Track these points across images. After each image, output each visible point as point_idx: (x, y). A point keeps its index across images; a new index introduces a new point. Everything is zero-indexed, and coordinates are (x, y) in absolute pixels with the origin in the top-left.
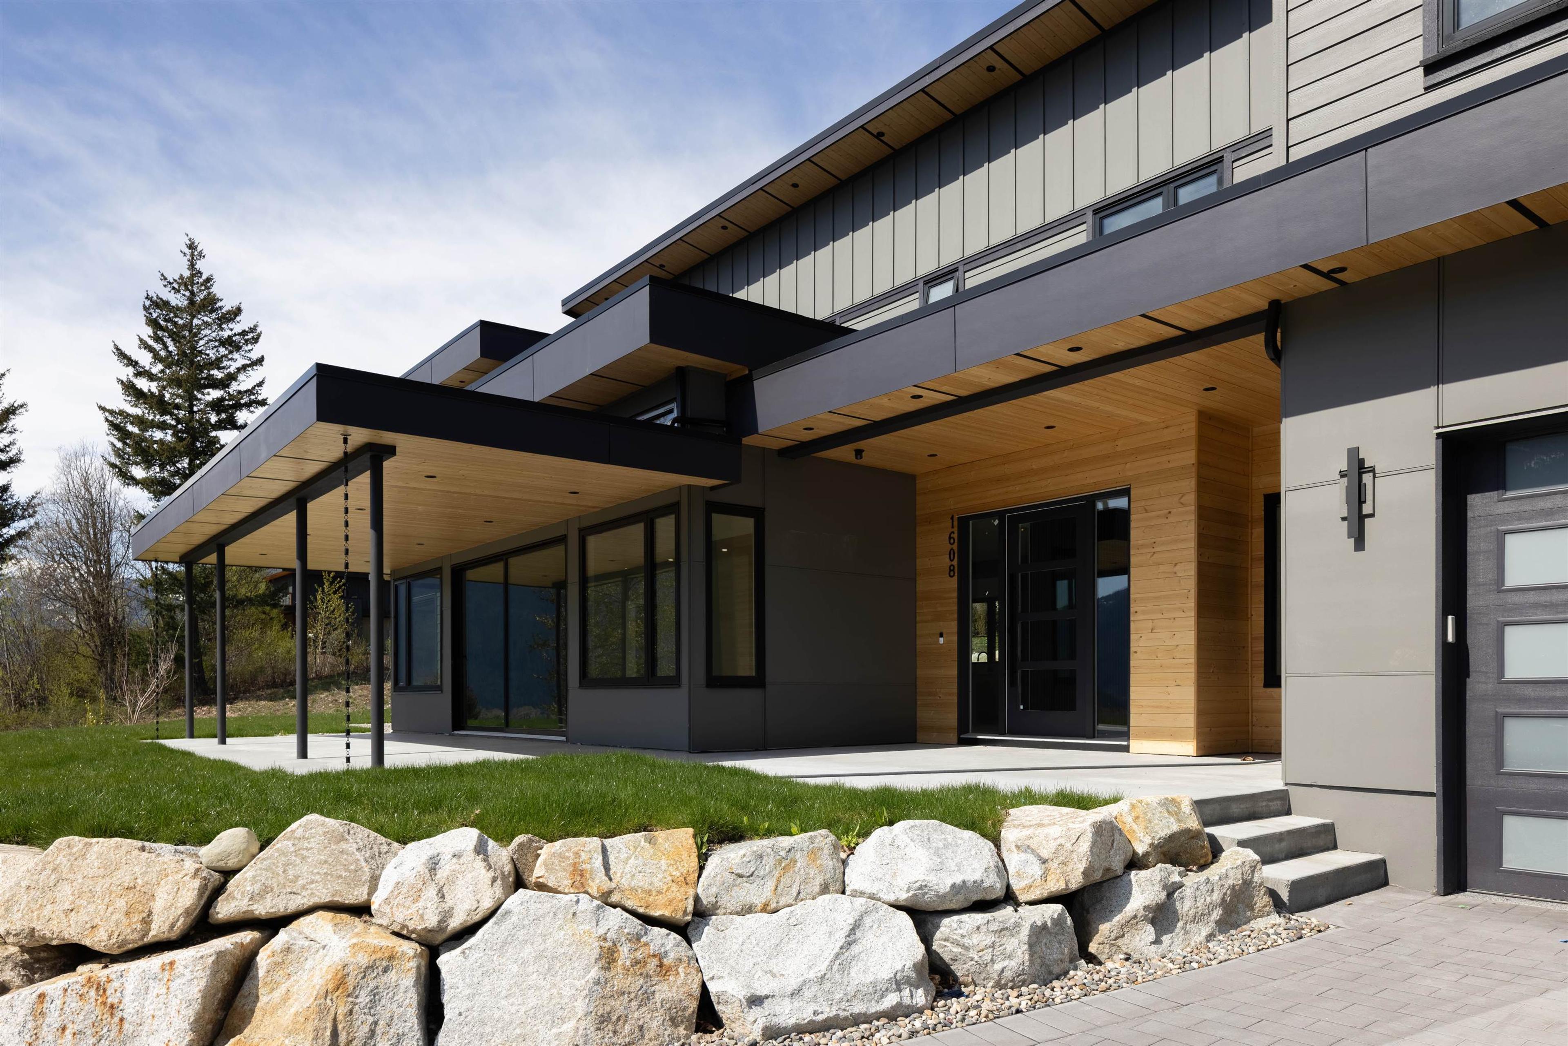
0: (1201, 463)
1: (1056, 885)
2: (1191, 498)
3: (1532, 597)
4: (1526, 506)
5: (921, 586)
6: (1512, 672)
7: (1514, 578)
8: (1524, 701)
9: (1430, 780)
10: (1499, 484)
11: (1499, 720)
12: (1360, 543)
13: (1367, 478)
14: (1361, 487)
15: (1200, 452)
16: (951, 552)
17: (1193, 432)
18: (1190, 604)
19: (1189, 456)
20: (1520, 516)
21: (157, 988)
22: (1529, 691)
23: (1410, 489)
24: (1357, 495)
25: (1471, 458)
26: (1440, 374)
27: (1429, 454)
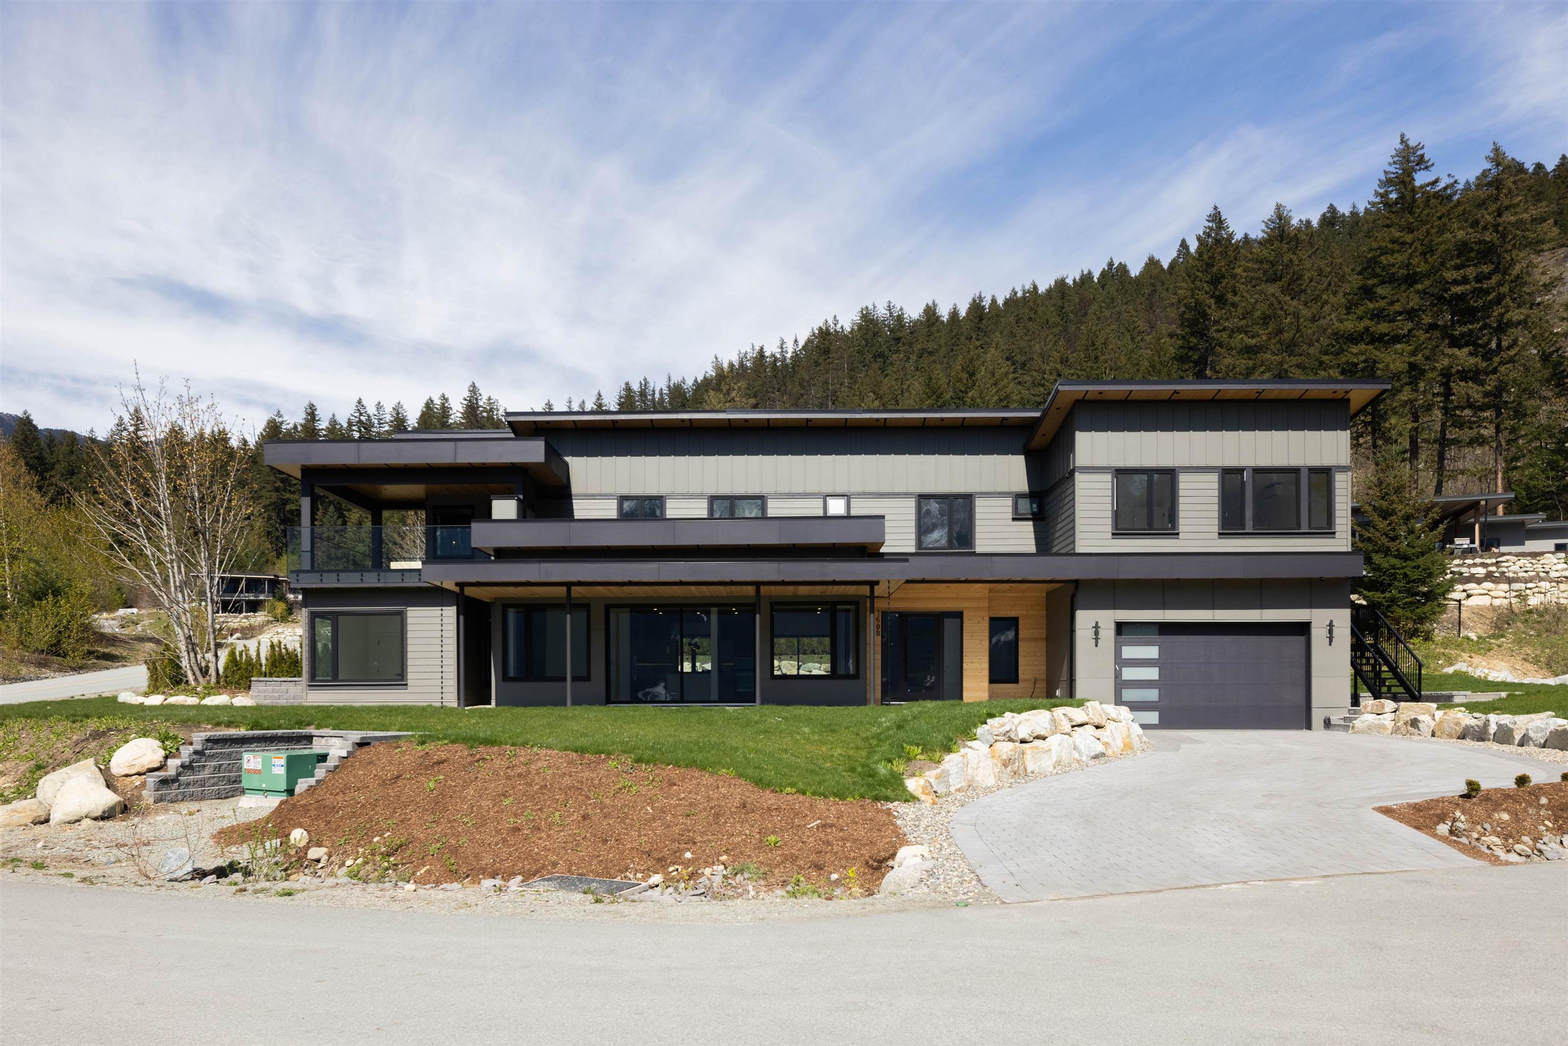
0: (989, 606)
2: (986, 618)
4: (1130, 640)
6: (1127, 678)
7: (1128, 656)
8: (1129, 684)
10: (1126, 634)
11: (1121, 688)
12: (1097, 646)
13: (1099, 629)
14: (1098, 632)
15: (988, 603)
17: (987, 596)
18: (986, 654)
19: (986, 604)
20: (1129, 642)
22: (1129, 682)
23: (1108, 633)
24: (1096, 633)
25: (1121, 628)
26: (1115, 607)
27: (1113, 626)
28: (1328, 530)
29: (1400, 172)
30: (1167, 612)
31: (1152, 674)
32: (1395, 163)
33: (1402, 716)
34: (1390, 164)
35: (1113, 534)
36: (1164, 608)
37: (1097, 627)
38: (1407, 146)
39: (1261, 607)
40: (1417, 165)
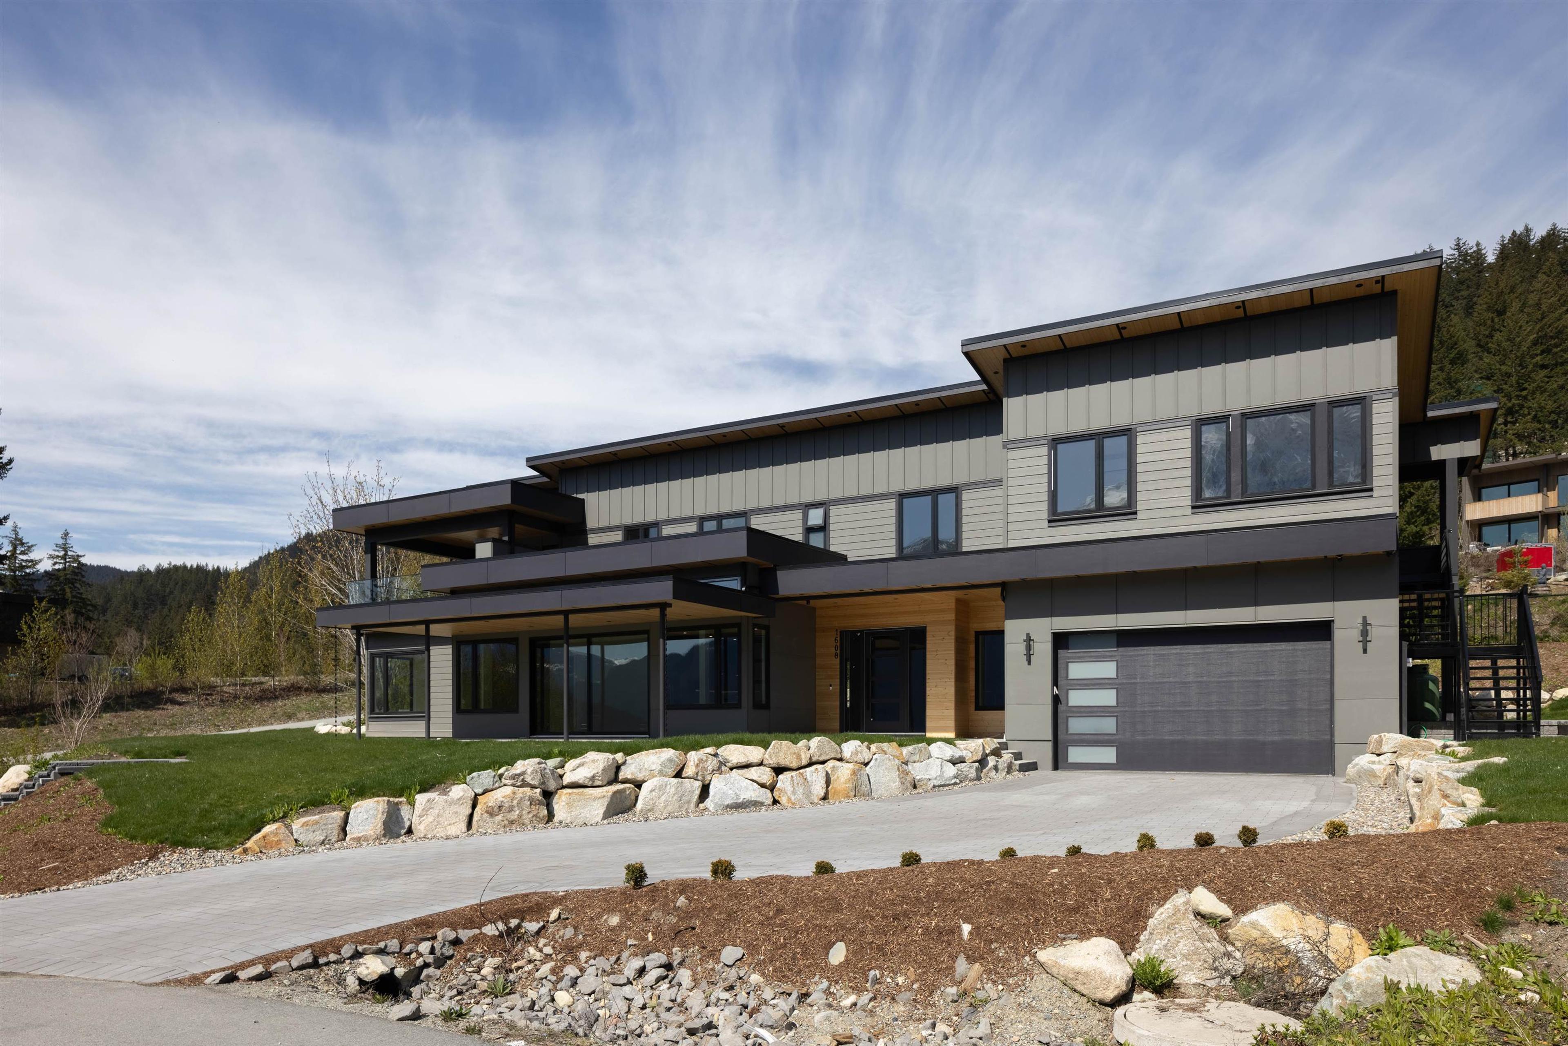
0: (957, 619)
1: (975, 759)
2: (953, 633)
3: (1075, 682)
4: (1074, 655)
5: (819, 661)
6: (1070, 704)
7: (1071, 676)
8: (1074, 712)
9: (1050, 737)
10: (1067, 648)
11: (1067, 717)
12: (1029, 663)
13: (1032, 643)
14: (1030, 646)
15: (956, 615)
16: (836, 647)
17: (954, 607)
18: (953, 676)
19: (952, 616)
20: (1072, 658)
21: (815, 774)
22: (1075, 710)
23: (1044, 648)
24: (1029, 648)
25: (1061, 641)
26: (1050, 613)
27: (1049, 638)
28: (1364, 488)
30: (1121, 616)
31: (1108, 697)
35: (1050, 521)
36: (1117, 612)
37: (1029, 640)
39: (1256, 603)
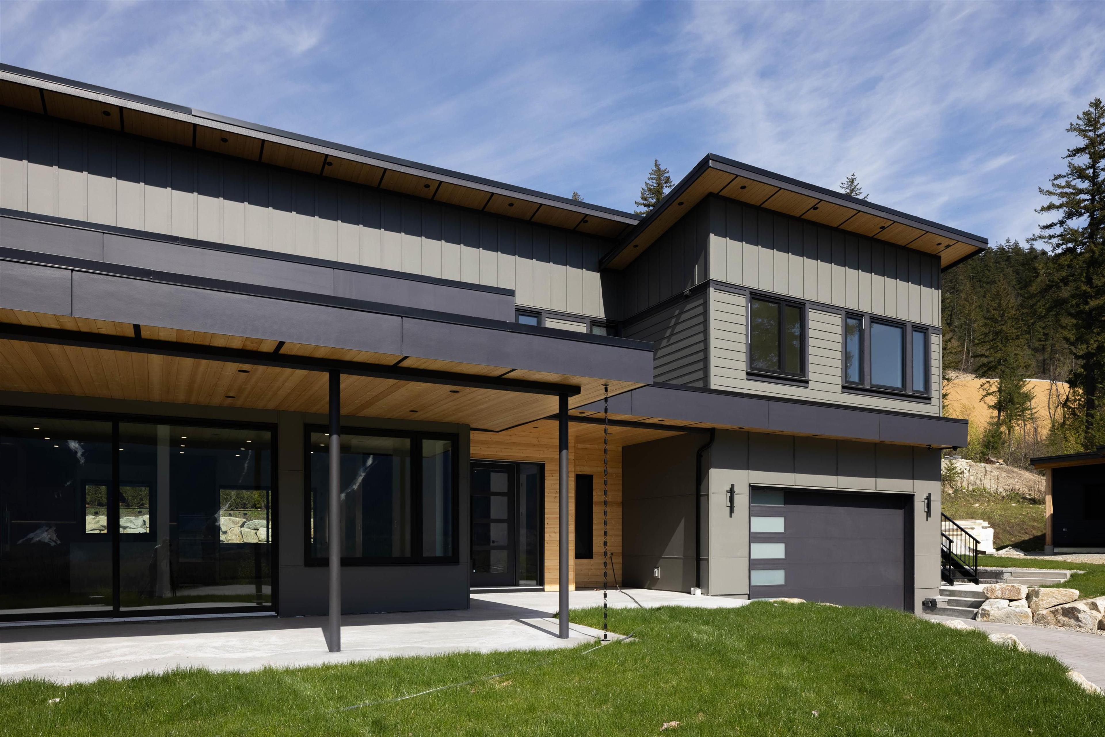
12: (731, 515)
23: (742, 500)
24: (731, 499)
26: (748, 467)
27: (747, 491)
28: (927, 396)
29: (655, 185)
30: (796, 475)
31: (778, 551)
32: (652, 179)
33: (1041, 603)
34: (649, 179)
35: (748, 374)
36: (795, 471)
37: (732, 491)
38: (659, 169)
39: (877, 475)
40: (665, 183)
